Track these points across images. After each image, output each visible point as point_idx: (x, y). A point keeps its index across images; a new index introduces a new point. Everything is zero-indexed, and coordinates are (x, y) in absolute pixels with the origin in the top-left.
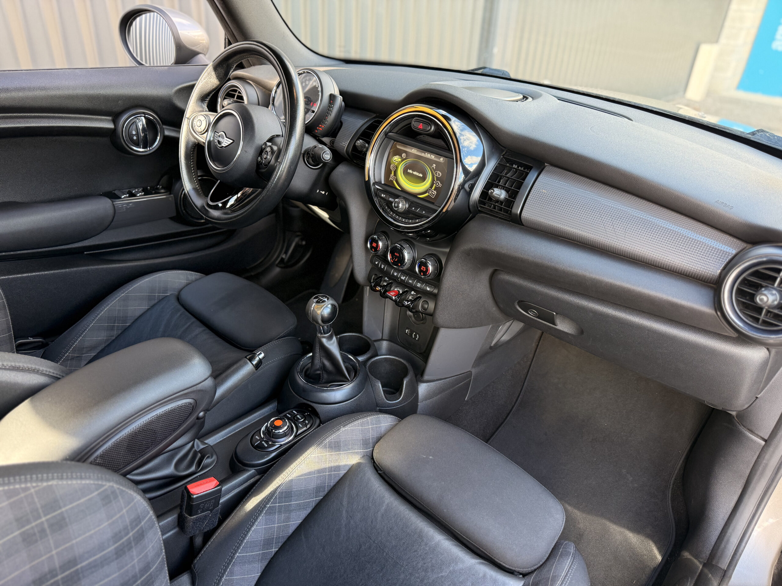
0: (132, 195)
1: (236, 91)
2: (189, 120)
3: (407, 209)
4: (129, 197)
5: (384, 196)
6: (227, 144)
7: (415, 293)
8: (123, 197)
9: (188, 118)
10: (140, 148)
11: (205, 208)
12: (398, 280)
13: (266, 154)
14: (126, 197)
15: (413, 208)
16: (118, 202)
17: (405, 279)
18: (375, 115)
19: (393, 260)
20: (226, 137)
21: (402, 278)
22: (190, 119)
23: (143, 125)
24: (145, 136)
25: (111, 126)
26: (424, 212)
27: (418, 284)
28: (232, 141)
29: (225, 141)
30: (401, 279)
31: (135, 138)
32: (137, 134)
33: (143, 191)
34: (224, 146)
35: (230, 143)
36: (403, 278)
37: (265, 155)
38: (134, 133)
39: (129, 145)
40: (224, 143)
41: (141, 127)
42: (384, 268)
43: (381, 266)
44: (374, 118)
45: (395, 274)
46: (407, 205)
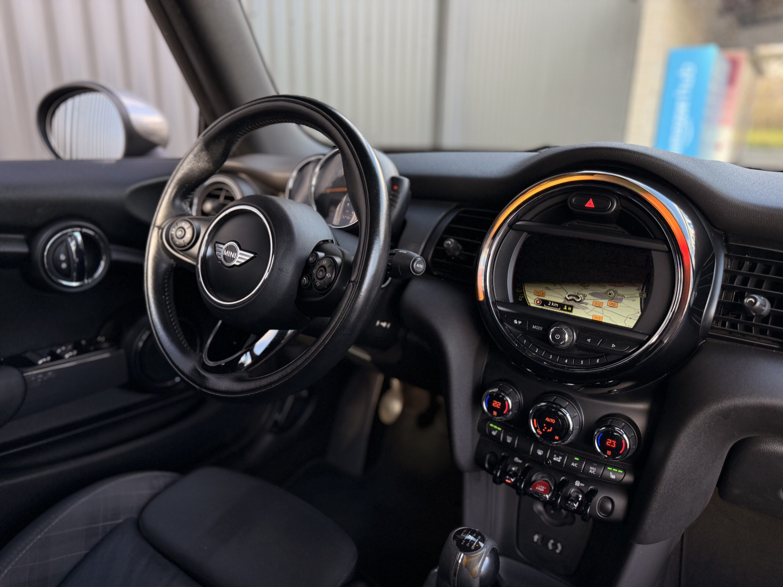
0: (56, 357)
1: (221, 189)
2: (160, 231)
3: (576, 341)
4: (52, 360)
5: (520, 322)
6: (243, 261)
7: (582, 485)
8: (40, 362)
9: (159, 228)
10: (72, 281)
11: (199, 372)
12: (546, 463)
13: (322, 271)
14: (47, 362)
15: (589, 340)
16: (31, 373)
17: (562, 460)
18: (455, 205)
19: (541, 430)
20: (241, 249)
21: (554, 459)
22: (163, 229)
23: (77, 245)
24: (81, 262)
25: (23, 249)
26: (613, 346)
27: (591, 468)
28: (252, 255)
29: (239, 256)
30: (553, 461)
31: (64, 266)
32: (69, 260)
33: (74, 348)
34: (238, 264)
35: (248, 258)
36: (558, 459)
37: (321, 273)
38: (63, 257)
39: (53, 278)
40: (237, 259)
41: (73, 248)
42: (513, 442)
43: (505, 439)
44: (456, 208)
45: (540, 453)
46: (575, 334)
